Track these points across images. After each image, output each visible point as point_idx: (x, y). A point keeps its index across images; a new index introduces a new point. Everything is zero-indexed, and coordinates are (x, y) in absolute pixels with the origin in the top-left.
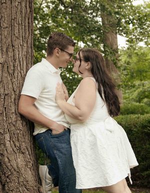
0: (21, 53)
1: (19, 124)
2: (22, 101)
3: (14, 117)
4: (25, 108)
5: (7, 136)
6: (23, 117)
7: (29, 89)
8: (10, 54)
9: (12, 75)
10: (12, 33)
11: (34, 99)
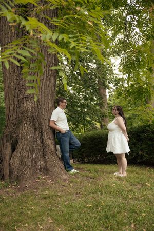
0: (51, 105)
1: (50, 130)
2: (51, 122)
3: (48, 127)
4: (52, 124)
5: (45, 134)
6: (51, 128)
7: (53, 118)
8: (47, 105)
9: (48, 112)
10: (48, 98)
11: (55, 121)
